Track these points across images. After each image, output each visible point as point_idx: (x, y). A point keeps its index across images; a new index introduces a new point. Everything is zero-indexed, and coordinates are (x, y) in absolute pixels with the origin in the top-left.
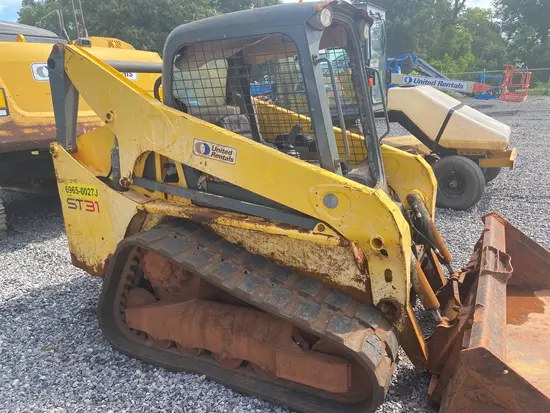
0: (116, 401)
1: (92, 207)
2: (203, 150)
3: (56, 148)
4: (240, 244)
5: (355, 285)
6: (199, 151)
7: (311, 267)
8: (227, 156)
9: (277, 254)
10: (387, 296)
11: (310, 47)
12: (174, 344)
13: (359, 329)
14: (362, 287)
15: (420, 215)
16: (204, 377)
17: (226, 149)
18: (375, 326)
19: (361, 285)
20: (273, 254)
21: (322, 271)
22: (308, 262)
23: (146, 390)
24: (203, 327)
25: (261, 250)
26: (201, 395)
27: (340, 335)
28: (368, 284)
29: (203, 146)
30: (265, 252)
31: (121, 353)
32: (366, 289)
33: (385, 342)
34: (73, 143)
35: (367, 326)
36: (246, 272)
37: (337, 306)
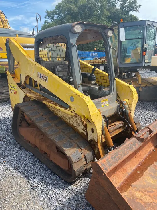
0: (6, 155)
1: (15, 93)
2: (40, 76)
3: (7, 72)
4: (53, 111)
5: (83, 132)
6: (39, 77)
7: (71, 123)
8: (46, 79)
9: (62, 116)
10: (92, 138)
11: (70, 40)
12: (29, 142)
13: (76, 148)
14: (85, 133)
15: (124, 110)
16: (33, 154)
17: (45, 76)
18: (82, 148)
19: (85, 132)
20: (61, 116)
21: (74, 125)
22: (70, 121)
23: (15, 154)
24: (35, 138)
25: (58, 114)
26: (27, 160)
27: (64, 148)
28: (87, 132)
29: (40, 75)
30: (59, 115)
31: (16, 142)
32: (86, 134)
33: (85, 155)
34: (13, 71)
35: (80, 148)
36: (48, 121)
37: (72, 138)
